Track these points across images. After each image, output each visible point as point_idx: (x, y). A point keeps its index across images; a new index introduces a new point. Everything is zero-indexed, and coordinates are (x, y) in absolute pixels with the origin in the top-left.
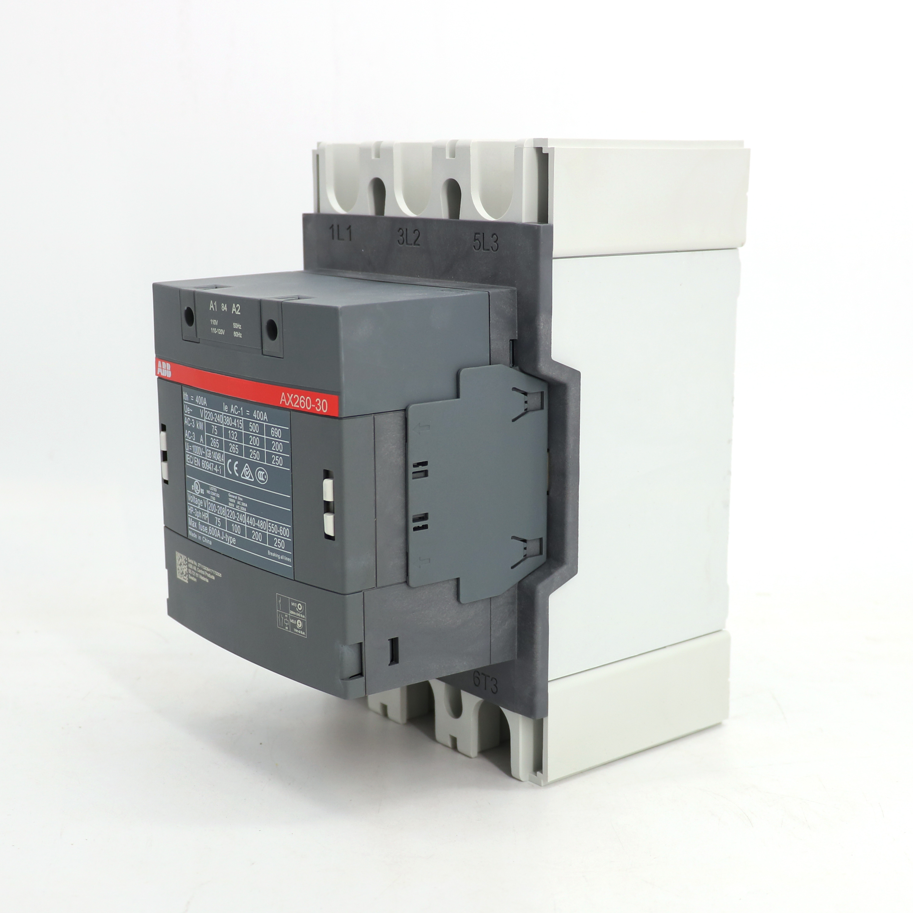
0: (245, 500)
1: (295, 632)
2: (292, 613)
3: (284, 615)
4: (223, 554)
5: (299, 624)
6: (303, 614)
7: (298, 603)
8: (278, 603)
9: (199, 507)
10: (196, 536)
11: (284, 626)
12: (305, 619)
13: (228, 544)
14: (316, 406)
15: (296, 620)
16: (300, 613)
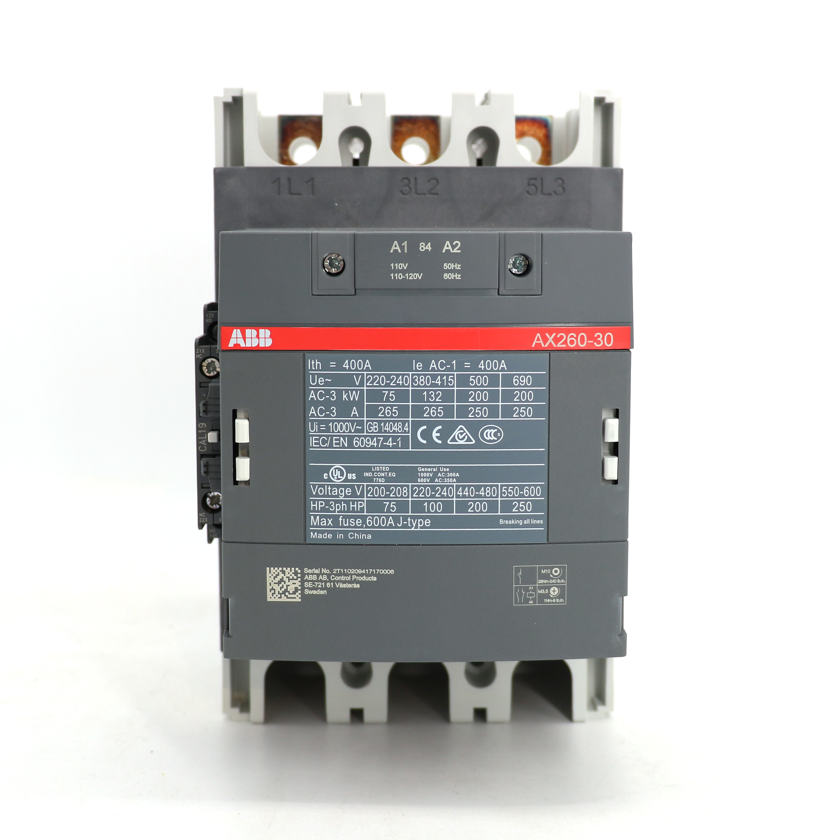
0: (452, 470)
1: (547, 603)
2: (543, 582)
3: (527, 589)
4: (398, 545)
5: (554, 591)
6: (562, 577)
7: (552, 568)
8: (516, 576)
9: (341, 498)
10: (330, 536)
11: (527, 601)
12: (565, 583)
13: (413, 529)
14: (594, 342)
15: (549, 588)
16: (555, 579)
